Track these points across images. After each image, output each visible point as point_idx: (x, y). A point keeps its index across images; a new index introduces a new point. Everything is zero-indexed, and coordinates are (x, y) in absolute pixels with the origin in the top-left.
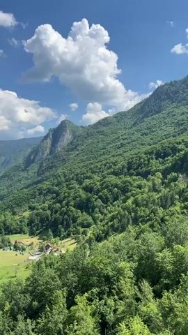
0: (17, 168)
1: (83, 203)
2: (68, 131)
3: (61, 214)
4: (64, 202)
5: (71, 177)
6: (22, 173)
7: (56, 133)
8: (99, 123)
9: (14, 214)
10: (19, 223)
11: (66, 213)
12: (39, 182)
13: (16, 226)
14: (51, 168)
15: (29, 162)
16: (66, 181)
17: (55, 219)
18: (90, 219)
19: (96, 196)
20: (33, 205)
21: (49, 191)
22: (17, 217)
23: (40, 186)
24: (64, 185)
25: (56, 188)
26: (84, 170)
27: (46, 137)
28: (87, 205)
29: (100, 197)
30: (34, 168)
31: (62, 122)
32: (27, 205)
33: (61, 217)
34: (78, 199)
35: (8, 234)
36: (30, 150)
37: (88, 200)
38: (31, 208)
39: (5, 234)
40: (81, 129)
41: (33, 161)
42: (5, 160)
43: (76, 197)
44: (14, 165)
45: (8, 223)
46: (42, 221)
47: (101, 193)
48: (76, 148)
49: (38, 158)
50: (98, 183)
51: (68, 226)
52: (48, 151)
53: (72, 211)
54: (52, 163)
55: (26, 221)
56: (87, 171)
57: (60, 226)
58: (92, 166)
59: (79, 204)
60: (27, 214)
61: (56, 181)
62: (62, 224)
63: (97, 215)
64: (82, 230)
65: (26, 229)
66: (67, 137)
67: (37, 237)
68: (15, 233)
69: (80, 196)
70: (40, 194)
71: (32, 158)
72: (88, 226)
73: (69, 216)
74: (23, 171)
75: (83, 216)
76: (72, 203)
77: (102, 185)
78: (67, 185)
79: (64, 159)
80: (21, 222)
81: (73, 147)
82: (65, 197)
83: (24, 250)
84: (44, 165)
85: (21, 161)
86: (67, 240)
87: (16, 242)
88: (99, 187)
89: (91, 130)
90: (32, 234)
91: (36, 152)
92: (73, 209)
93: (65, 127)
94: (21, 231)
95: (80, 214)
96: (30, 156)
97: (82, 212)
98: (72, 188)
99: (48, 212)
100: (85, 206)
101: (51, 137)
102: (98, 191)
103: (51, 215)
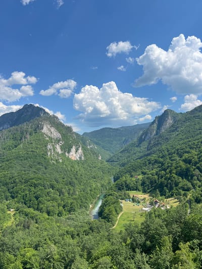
0: (133, 145)
1: (183, 171)
2: (170, 117)
3: (165, 179)
4: (168, 171)
5: (173, 151)
6: (136, 148)
7: (161, 120)
8: (196, 109)
9: (132, 176)
10: (135, 183)
11: (169, 179)
12: (149, 155)
13: (133, 185)
14: (157, 144)
15: (141, 140)
16: (169, 154)
17: (161, 182)
18: (189, 185)
19: (194, 167)
20: (145, 171)
21: (156, 162)
22: (134, 179)
23: (149, 157)
24: (168, 157)
25: (161, 160)
26: (184, 146)
27: (153, 123)
28: (187, 173)
29: (198, 168)
30: (145, 145)
31: (165, 111)
32: (140, 171)
33: (165, 181)
34: (179, 168)
35: (128, 190)
36: (141, 132)
37: (188, 170)
38: (144, 173)
39: (126, 190)
40: (180, 115)
41: (144, 140)
42: (125, 139)
43: (177, 167)
44: (131, 142)
45: (128, 183)
46: (151, 183)
47: (198, 165)
48: (176, 129)
49: (147, 137)
50: (196, 157)
51: (171, 189)
52: (155, 132)
53: (174, 177)
54: (158, 141)
55: (140, 182)
56: (186, 147)
57: (165, 188)
58: (190, 143)
59: (180, 173)
60: (140, 177)
61: (161, 155)
62: (167, 186)
63: (195, 182)
64: (183, 192)
65: (140, 188)
66: (170, 121)
67: (148, 195)
68: (133, 190)
69: (180, 166)
70: (149, 163)
71: (143, 137)
72: (188, 190)
73: (172, 181)
74: (137, 146)
75: (183, 182)
76: (174, 172)
77: (199, 158)
78: (170, 158)
79: (167, 138)
80: (136, 182)
81: (174, 128)
82: (168, 167)
83: (139, 202)
84: (152, 142)
85: (135, 140)
86: (171, 199)
87: (133, 196)
88: (197, 160)
89: (189, 116)
90: (144, 192)
91: (146, 133)
92: (175, 175)
93: (168, 114)
94: (137, 189)
95: (181, 179)
97: (183, 179)
98: (174, 160)
99: (156, 177)
100: (185, 174)
101: (157, 122)
102: (196, 163)
103: (158, 179)
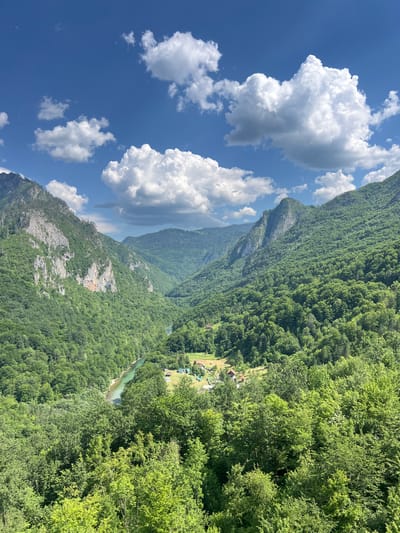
0: (219, 265)
1: (289, 317)
2: (290, 214)
3: (256, 331)
4: (263, 315)
5: (283, 279)
6: (224, 272)
7: (273, 217)
8: (336, 200)
9: (200, 325)
10: (204, 338)
11: (263, 331)
12: (242, 284)
13: (199, 341)
14: (261, 265)
15: (234, 257)
16: (275, 285)
17: (249, 337)
18: (295, 342)
19: (309, 310)
20: (228, 315)
21: (250, 298)
22: (203, 330)
23: (240, 289)
24: (271, 290)
25: (260, 294)
26: (302, 270)
27: (258, 223)
28: (295, 320)
29: (315, 312)
30: (241, 263)
31: (283, 201)
32: (219, 314)
33: (256, 335)
34: (283, 312)
35: (189, 352)
36: (237, 241)
37: (297, 314)
38: (224, 319)
39: (186, 351)
40: (310, 210)
41: (240, 256)
42: (207, 254)
43: (280, 309)
44: (216, 260)
45: (190, 336)
46: (233, 338)
47: (316, 306)
48: (297, 238)
49: (246, 251)
50: (315, 290)
51: (263, 350)
52: (260, 241)
53: (272, 328)
54: (262, 258)
55: (214, 336)
56: (306, 272)
57: (254, 347)
58: (315, 265)
59: (284, 319)
60: (215, 327)
61: (262, 285)
62: (257, 344)
63: (305, 337)
64: (279, 355)
65: (212, 347)
66: (289, 221)
67: (225, 360)
68: (199, 351)
69: (285, 308)
70: (239, 300)
71: (239, 251)
72: (290, 352)
73: (267, 334)
74: (226, 268)
75: (286, 337)
76: (273, 317)
77: (319, 293)
78: (275, 291)
79: (279, 254)
80: (207, 336)
81: (294, 236)
82: (266, 308)
83: (202, 375)
84: (252, 261)
85: (225, 254)
86: (259, 368)
87: (195, 363)
88: (315, 295)
89: (322, 212)
90: (219, 354)
91: (244, 244)
92: (273, 325)
93: (287, 207)
94: (205, 350)
95: (282, 333)
96: (236, 249)
97: (286, 331)
98: (280, 296)
99: (242, 327)
100: (292, 323)
101: (266, 222)
102: (313, 302)
103: (245, 331)
